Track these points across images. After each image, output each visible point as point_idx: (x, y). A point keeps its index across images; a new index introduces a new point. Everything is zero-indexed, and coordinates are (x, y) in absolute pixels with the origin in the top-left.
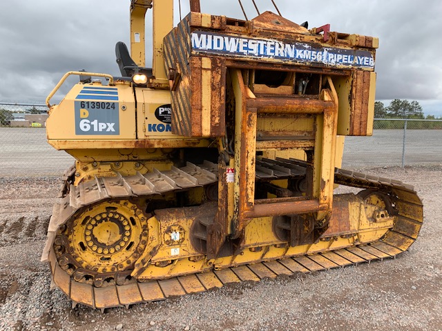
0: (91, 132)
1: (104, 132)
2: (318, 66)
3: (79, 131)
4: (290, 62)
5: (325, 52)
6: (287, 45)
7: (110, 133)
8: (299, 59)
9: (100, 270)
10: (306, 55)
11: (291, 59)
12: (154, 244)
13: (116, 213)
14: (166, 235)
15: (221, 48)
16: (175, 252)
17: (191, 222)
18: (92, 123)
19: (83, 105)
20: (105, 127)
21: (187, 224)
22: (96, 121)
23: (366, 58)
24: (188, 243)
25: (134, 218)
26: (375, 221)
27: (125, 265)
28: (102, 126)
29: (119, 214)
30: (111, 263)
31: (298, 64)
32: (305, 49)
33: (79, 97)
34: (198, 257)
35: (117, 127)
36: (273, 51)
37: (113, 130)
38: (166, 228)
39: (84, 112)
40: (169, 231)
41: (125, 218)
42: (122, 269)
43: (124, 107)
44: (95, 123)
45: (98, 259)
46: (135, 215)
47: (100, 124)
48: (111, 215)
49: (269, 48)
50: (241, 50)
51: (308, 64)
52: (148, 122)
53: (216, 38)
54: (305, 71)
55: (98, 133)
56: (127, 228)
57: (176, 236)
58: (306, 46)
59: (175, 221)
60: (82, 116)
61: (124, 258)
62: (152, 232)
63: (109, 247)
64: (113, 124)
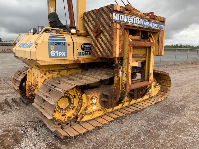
0: (56, 56)
1: (61, 56)
2: (150, 28)
3: (50, 56)
4: (142, 27)
5: (152, 23)
6: (142, 20)
7: (63, 57)
8: (145, 25)
9: (63, 121)
10: (147, 24)
11: (143, 25)
12: (85, 105)
13: (68, 93)
14: (91, 101)
15: (122, 20)
16: (94, 108)
17: (99, 94)
18: (56, 52)
19: (51, 43)
20: (61, 54)
21: (98, 95)
22: (57, 51)
23: (162, 26)
24: (98, 103)
25: (76, 95)
26: (156, 88)
27: (73, 116)
28: (60, 53)
29: (69, 94)
30: (67, 117)
31: (144, 27)
32: (146, 21)
33: (49, 39)
34: (102, 109)
35: (66, 54)
36: (137, 22)
37: (65, 55)
38: (90, 98)
39: (52, 47)
40: (92, 99)
41: (72, 96)
42: (72, 119)
43: (69, 44)
44: (57, 52)
45: (61, 115)
46: (76, 94)
47: (59, 53)
48: (66, 95)
49: (136, 21)
50: (128, 21)
51: (147, 27)
52: (78, 51)
53: (121, 15)
54: (146, 30)
55: (58, 57)
56: (72, 100)
57: (94, 101)
58: (147, 20)
59: (93, 95)
60: (51, 49)
61: (72, 114)
62: (84, 100)
63: (65, 110)
64: (65, 52)
